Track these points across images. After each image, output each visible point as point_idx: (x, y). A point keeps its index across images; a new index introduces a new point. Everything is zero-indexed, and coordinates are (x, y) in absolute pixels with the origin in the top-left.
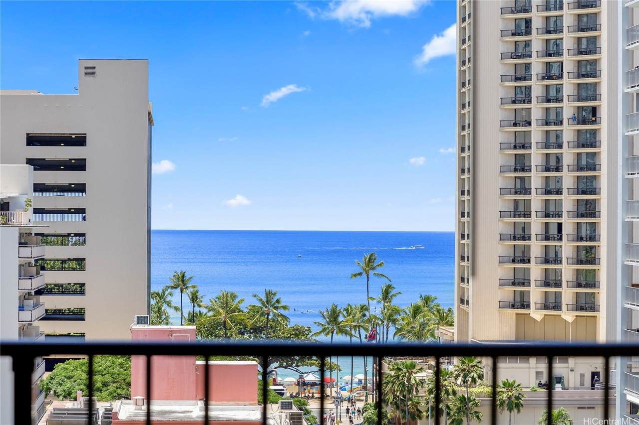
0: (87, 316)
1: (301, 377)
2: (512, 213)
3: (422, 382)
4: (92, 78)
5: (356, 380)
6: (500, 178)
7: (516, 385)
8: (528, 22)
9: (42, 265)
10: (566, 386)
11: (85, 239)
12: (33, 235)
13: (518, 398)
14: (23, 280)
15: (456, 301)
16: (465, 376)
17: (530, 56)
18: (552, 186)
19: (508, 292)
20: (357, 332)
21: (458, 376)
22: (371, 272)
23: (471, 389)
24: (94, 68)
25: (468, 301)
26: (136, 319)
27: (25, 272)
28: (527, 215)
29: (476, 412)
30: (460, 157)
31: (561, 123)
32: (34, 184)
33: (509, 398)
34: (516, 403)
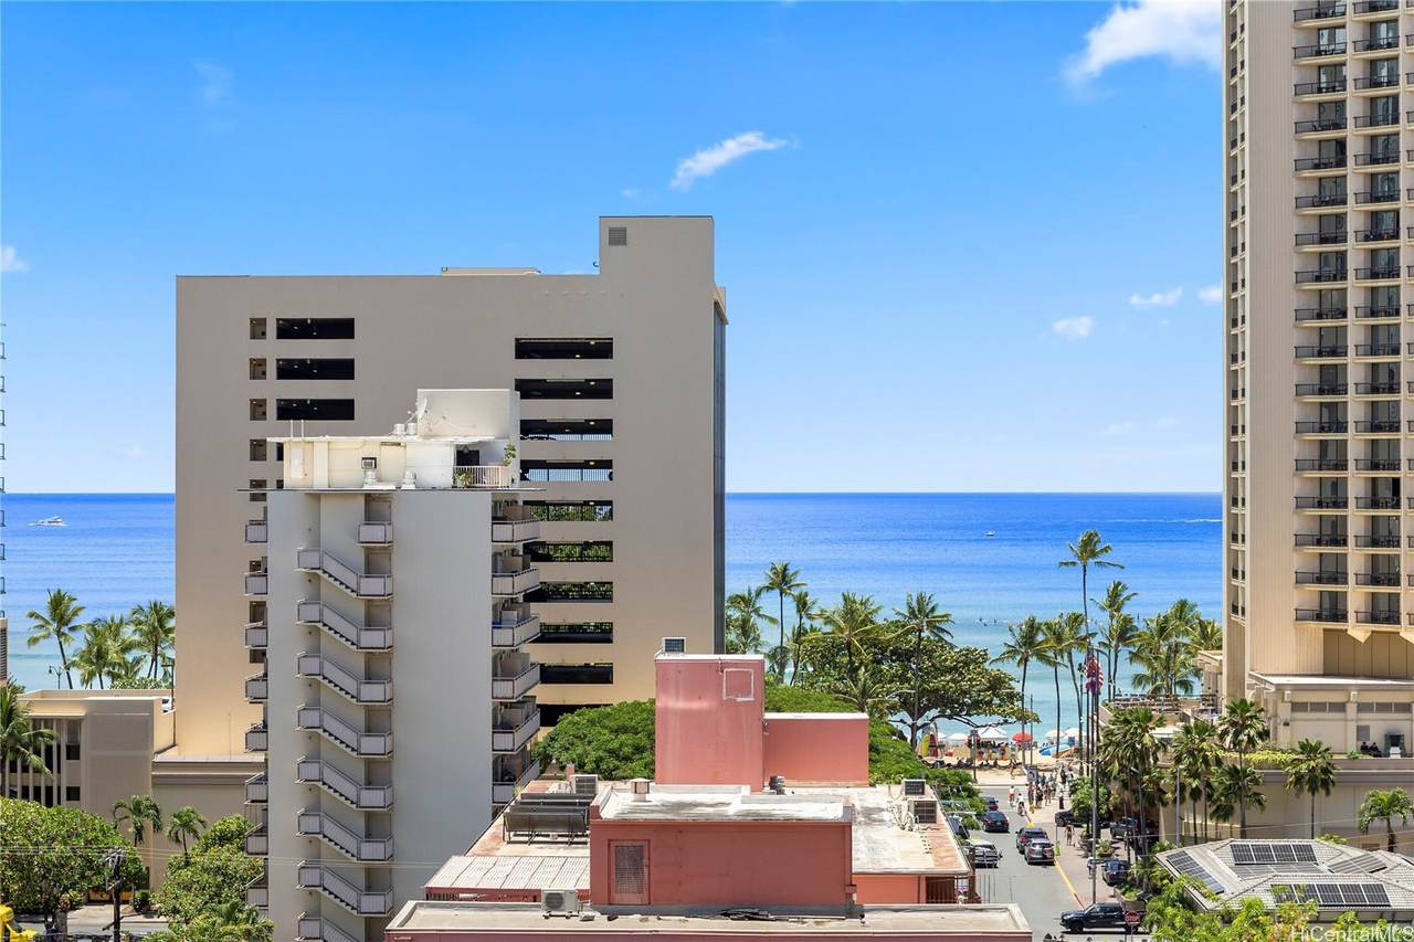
0: (616, 635)
1: (974, 733)
2: (1317, 463)
3: (1164, 744)
4: (620, 248)
5: (1065, 739)
6: (1295, 404)
7: (1322, 749)
8: (1341, 145)
9: (536, 552)
10: (1408, 751)
11: (611, 510)
12: (521, 503)
13: (1326, 771)
14: (499, 579)
15: (1224, 608)
16: (1236, 734)
17: (1344, 202)
18: (1383, 418)
19: (1311, 593)
20: (1066, 658)
21: (1225, 733)
22: (1091, 561)
23: (1247, 756)
24: (624, 230)
25: (1243, 609)
26: (664, 645)
27: (502, 564)
28: (1341, 465)
29: (1256, 794)
30: (1229, 372)
31: (1397, 313)
32: (521, 421)
33: (1310, 771)
34: (1322, 780)
